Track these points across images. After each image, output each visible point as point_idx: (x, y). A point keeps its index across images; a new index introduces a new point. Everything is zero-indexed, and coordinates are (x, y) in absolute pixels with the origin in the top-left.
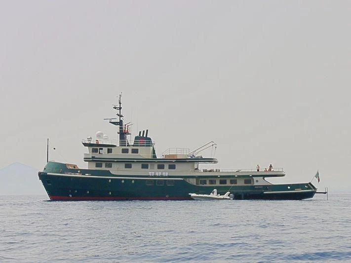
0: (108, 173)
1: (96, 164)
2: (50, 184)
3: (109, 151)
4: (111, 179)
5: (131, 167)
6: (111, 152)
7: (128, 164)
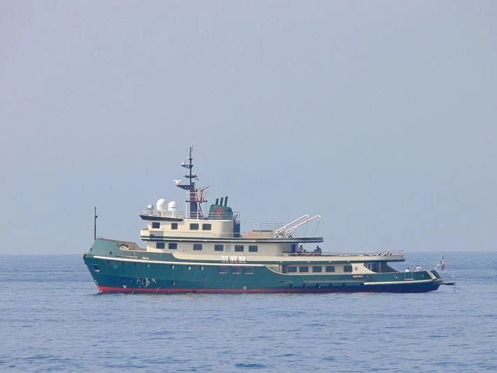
0: (171, 257)
1: (158, 244)
2: (98, 271)
3: (174, 227)
4: (175, 265)
5: (201, 249)
6: (176, 228)
7: (198, 245)
